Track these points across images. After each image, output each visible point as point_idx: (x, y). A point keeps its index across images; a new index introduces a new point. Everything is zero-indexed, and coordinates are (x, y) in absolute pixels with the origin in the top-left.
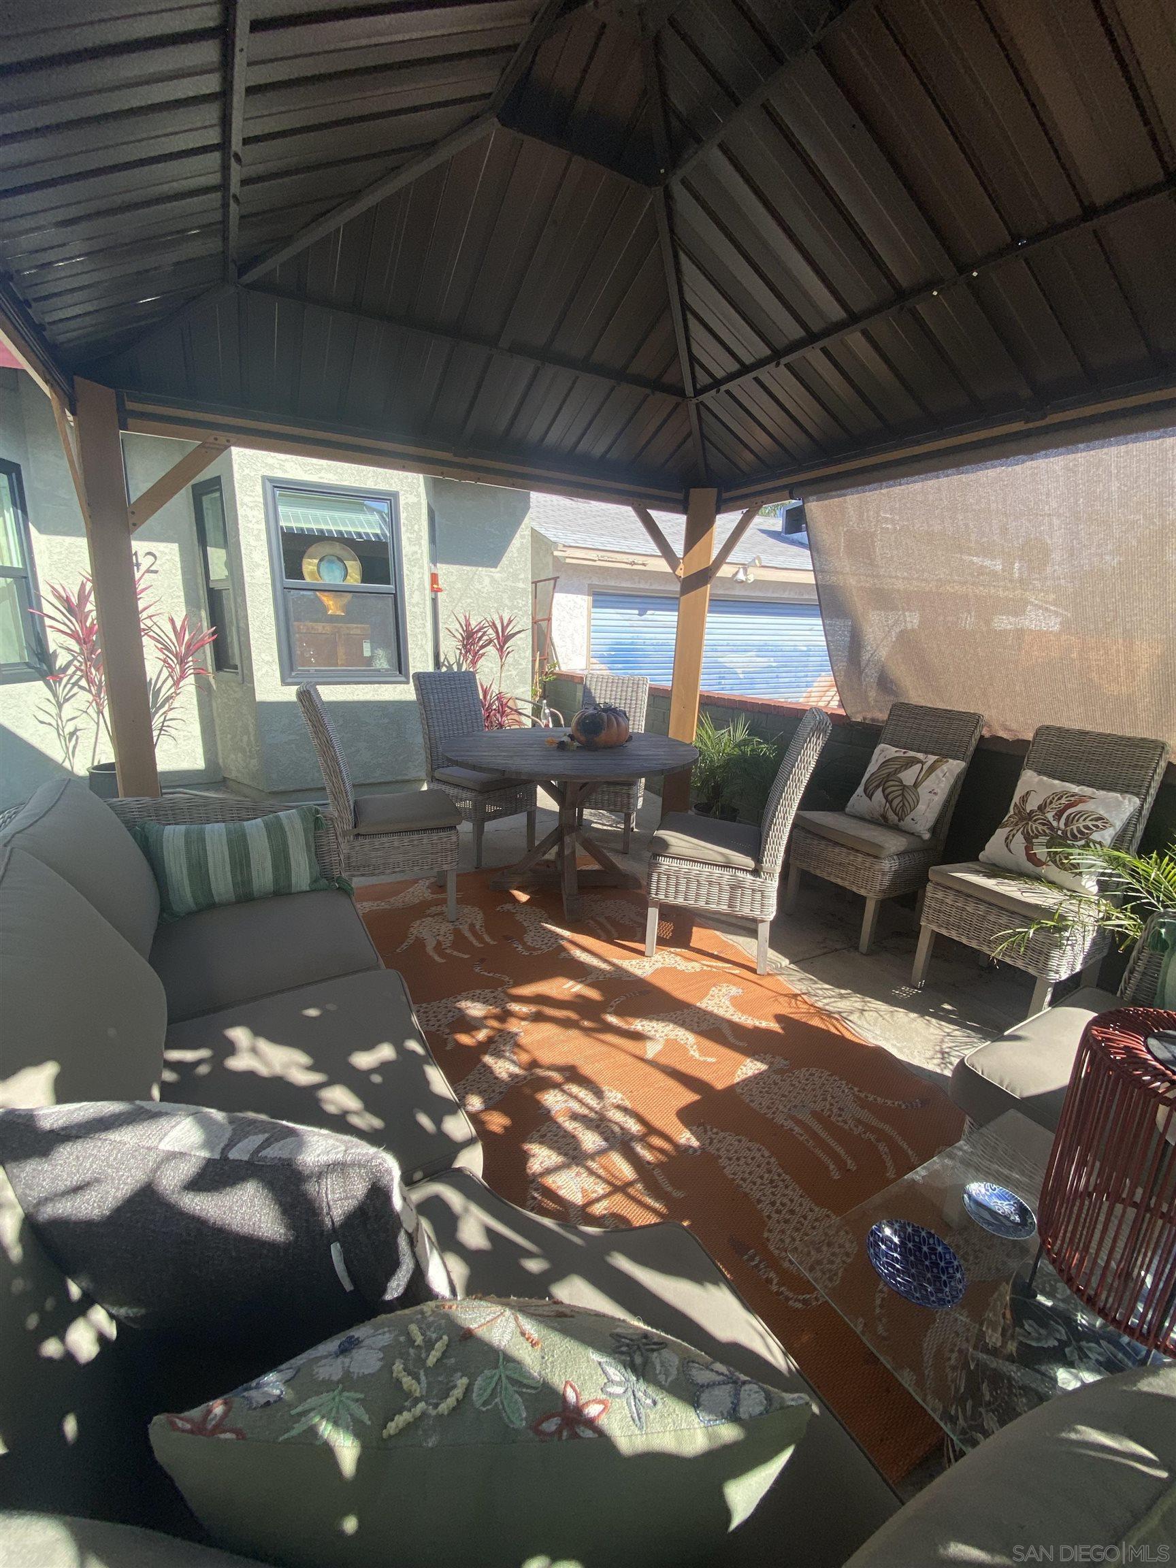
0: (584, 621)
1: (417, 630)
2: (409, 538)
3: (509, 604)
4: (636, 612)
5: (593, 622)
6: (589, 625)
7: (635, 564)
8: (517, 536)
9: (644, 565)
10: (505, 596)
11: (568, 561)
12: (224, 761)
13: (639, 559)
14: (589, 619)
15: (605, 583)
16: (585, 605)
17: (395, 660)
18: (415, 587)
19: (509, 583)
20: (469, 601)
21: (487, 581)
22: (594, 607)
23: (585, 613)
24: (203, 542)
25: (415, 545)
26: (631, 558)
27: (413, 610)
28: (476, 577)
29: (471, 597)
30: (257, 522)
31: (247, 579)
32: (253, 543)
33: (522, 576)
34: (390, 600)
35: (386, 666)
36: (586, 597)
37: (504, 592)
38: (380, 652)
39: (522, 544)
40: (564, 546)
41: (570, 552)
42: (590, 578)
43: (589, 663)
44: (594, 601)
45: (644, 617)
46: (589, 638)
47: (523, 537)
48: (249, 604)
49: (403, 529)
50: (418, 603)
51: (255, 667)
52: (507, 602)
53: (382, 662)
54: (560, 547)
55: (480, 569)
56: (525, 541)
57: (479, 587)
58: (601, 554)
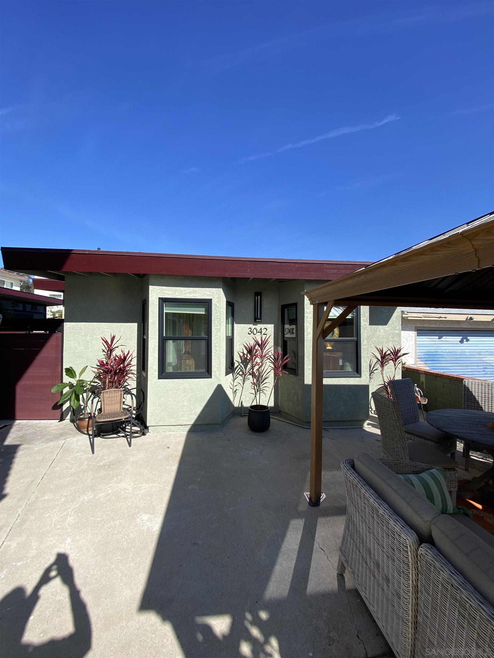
0: (413, 342)
1: (365, 355)
2: (363, 319)
3: (392, 340)
4: (437, 337)
5: (418, 343)
6: (416, 344)
7: (441, 317)
8: (396, 312)
9: (445, 318)
10: (390, 337)
11: (409, 318)
12: (281, 404)
13: (443, 316)
14: (416, 341)
15: (423, 326)
16: (414, 335)
17: (355, 368)
18: (365, 338)
19: (392, 331)
20: (375, 339)
21: (382, 331)
22: (417, 336)
23: (414, 339)
24: (283, 323)
25: (365, 322)
26: (439, 315)
27: (364, 347)
28: (378, 329)
29: (375, 338)
30: (310, 318)
31: (305, 338)
32: (309, 326)
33: (397, 328)
34: (354, 345)
35: (350, 370)
36: (414, 332)
37: (389, 335)
38: (348, 364)
39: (397, 315)
40: (407, 312)
41: (410, 315)
42: (416, 324)
43: (416, 361)
44: (417, 333)
45: (441, 340)
46: (416, 349)
47: (398, 312)
48: (305, 347)
49: (362, 316)
50: (366, 344)
51: (305, 371)
52: (390, 339)
53: (349, 368)
54: (406, 313)
55: (380, 326)
56: (398, 314)
57: (379, 333)
58: (424, 314)
